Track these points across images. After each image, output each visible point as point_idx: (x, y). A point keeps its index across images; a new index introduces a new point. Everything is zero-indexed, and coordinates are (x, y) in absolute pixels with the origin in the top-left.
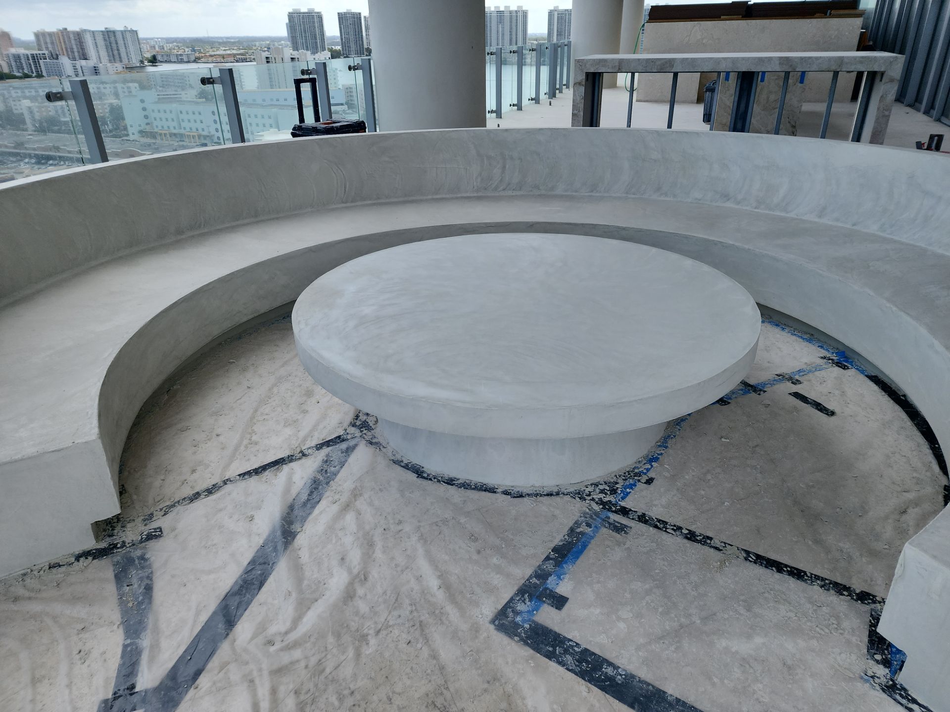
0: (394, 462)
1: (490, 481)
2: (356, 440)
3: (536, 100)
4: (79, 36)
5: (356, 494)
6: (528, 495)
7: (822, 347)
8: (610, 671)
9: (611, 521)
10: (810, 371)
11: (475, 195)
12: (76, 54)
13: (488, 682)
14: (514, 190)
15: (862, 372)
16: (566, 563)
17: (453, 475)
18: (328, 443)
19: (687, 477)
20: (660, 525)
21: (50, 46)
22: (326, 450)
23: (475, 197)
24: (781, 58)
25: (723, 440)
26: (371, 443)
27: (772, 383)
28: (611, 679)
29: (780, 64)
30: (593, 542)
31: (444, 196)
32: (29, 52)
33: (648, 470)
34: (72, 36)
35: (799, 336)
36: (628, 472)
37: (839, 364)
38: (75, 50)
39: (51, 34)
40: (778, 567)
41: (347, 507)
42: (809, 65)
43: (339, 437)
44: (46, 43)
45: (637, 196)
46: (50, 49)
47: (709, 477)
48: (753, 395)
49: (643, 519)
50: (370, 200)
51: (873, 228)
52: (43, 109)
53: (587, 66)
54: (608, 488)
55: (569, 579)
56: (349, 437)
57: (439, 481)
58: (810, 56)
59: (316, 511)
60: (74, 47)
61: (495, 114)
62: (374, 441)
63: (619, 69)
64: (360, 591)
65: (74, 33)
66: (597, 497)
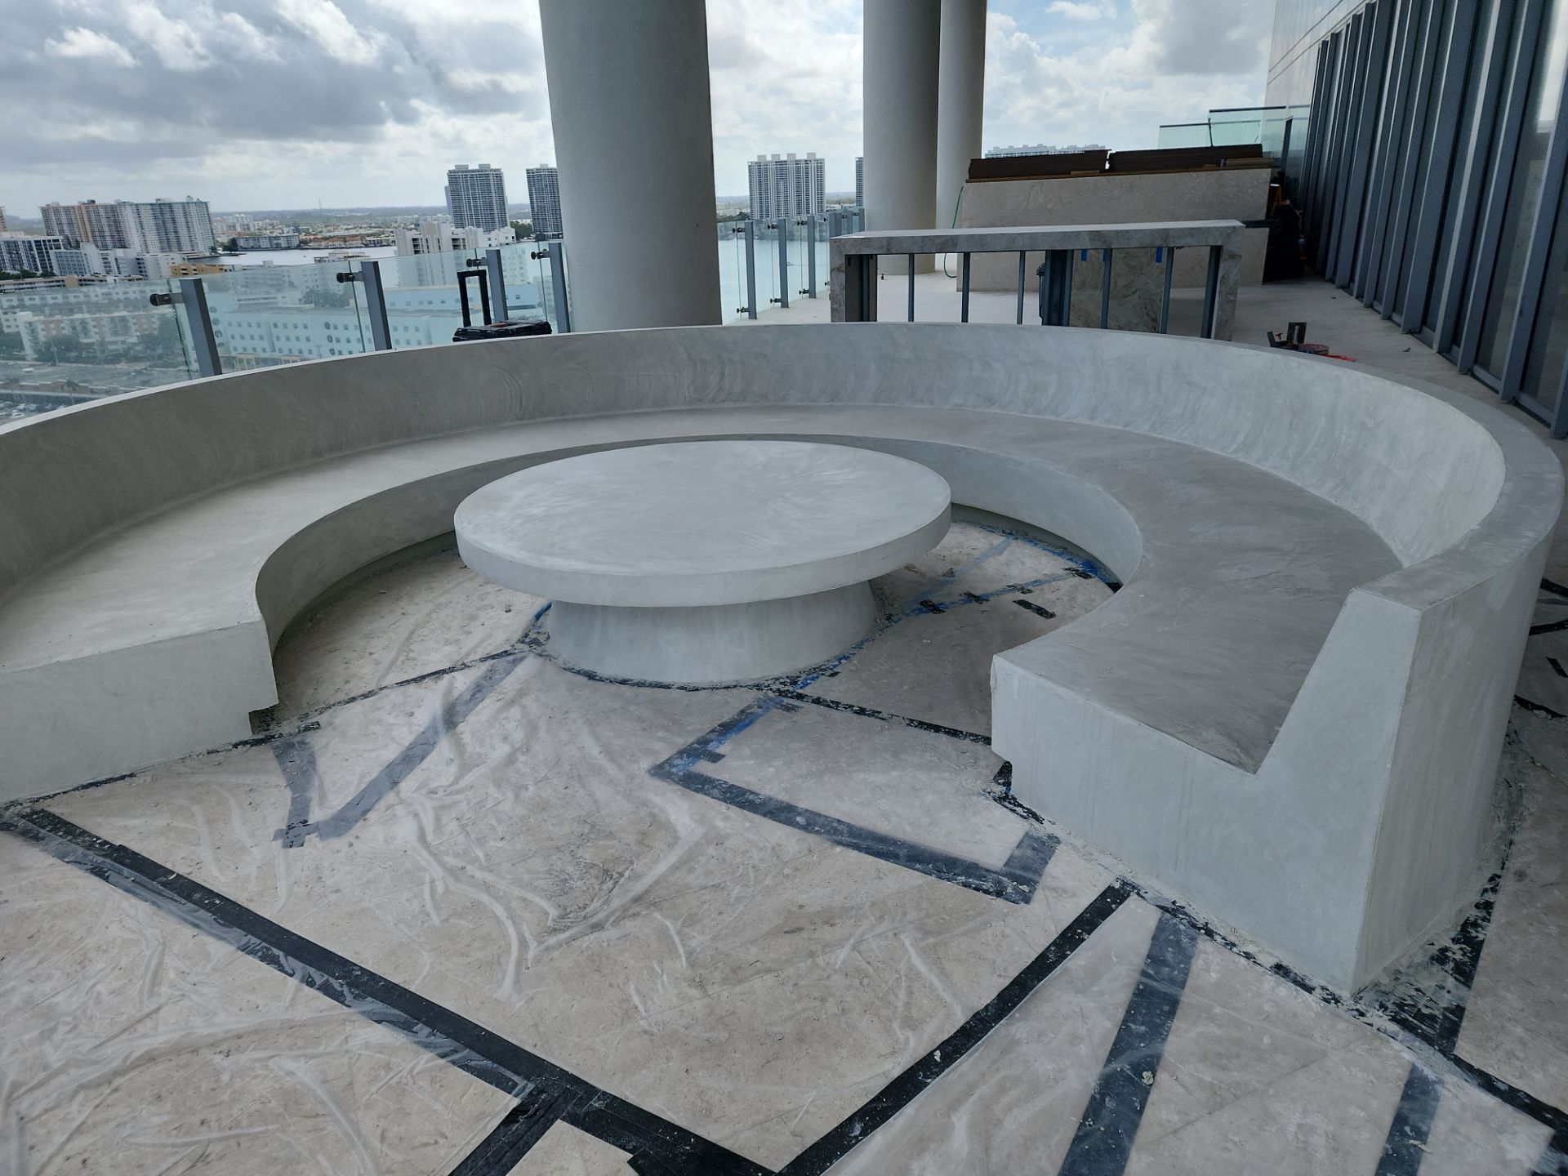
0: (564, 669)
1: (666, 680)
2: (524, 654)
3: (811, 292)
4: (113, 212)
5: (521, 694)
6: (704, 689)
7: (1071, 560)
8: (751, 797)
9: (784, 703)
10: (1047, 581)
11: (688, 407)
12: (109, 239)
13: (637, 807)
14: (736, 401)
15: (1104, 581)
16: (730, 733)
17: (626, 677)
18: (493, 657)
19: (874, 670)
20: (834, 705)
21: (66, 227)
22: (490, 662)
23: (687, 410)
24: (1091, 232)
25: (924, 641)
26: (541, 655)
27: (999, 593)
28: (751, 802)
30: (761, 719)
31: (648, 410)
32: (32, 238)
33: (835, 666)
34: (102, 212)
35: (1050, 551)
36: (814, 669)
37: (1084, 575)
38: (107, 234)
39: (67, 210)
40: (937, 729)
41: (512, 703)
42: (1127, 241)
43: (506, 652)
44: (60, 224)
45: (887, 404)
46: (67, 233)
47: (897, 669)
48: (975, 605)
49: (817, 701)
50: (553, 416)
51: (1144, 429)
52: (52, 326)
53: (847, 246)
54: (788, 681)
55: (730, 743)
56: (516, 651)
57: (611, 682)
58: (1127, 229)
59: (480, 706)
60: (106, 229)
61: (747, 313)
62: (544, 653)
63: (888, 250)
64: (522, 758)
65: (105, 207)
66: (774, 687)
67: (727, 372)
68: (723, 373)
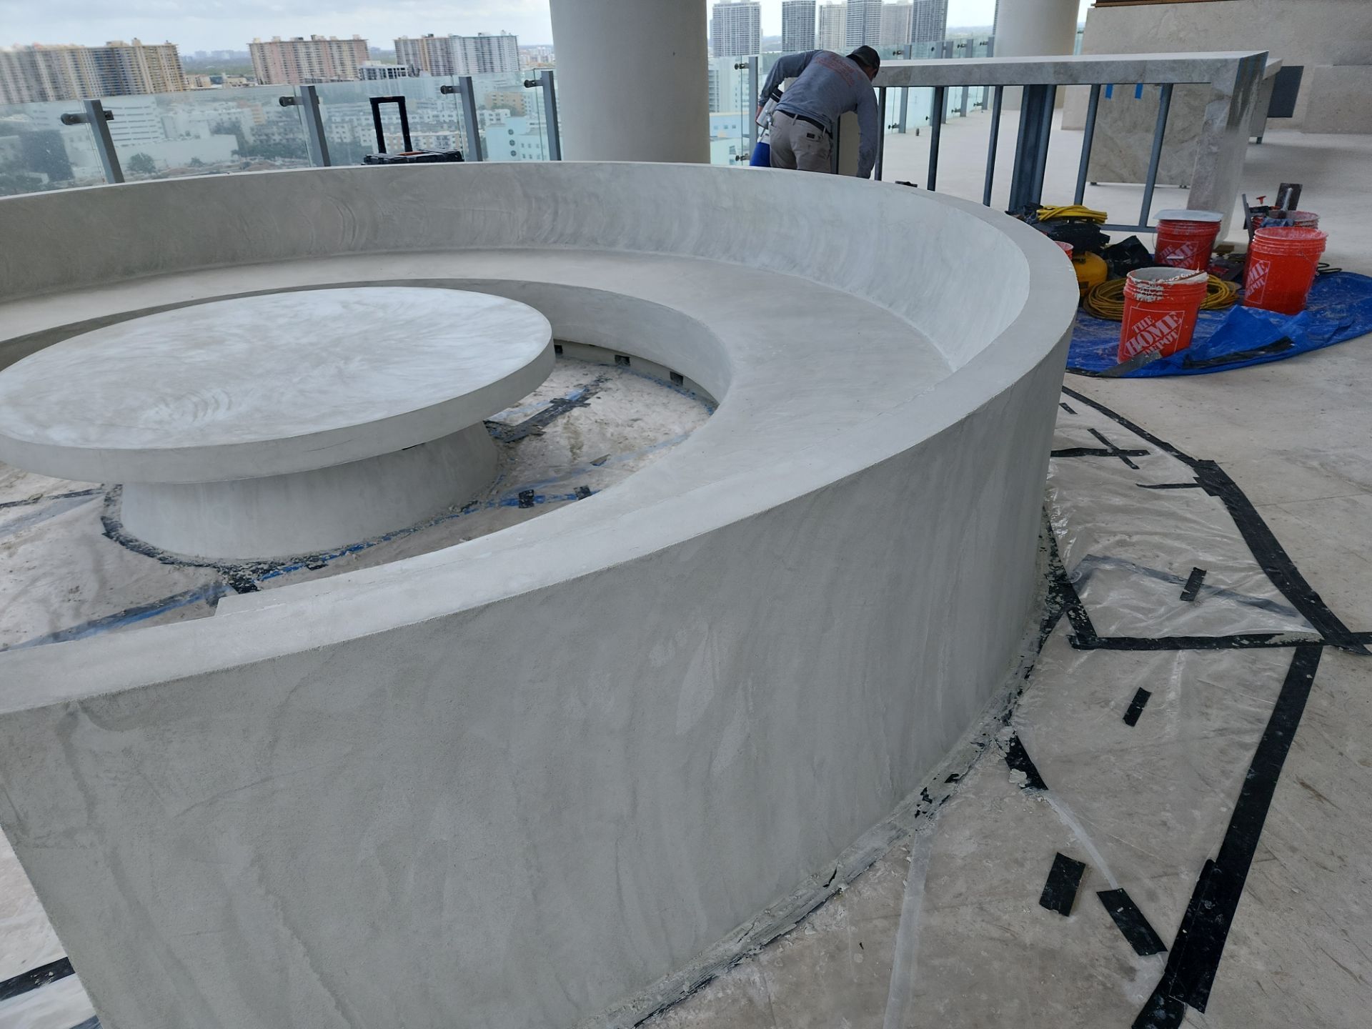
4: (446, 43)
12: (442, 69)
21: (411, 57)
22: (61, 500)
29: (1055, 72)
32: (386, 66)
34: (438, 44)
38: (441, 63)
39: (413, 42)
44: (407, 54)
46: (412, 62)
51: (901, 311)
52: (395, 141)
60: (440, 59)
65: (440, 40)
67: (560, 212)
68: (556, 213)
